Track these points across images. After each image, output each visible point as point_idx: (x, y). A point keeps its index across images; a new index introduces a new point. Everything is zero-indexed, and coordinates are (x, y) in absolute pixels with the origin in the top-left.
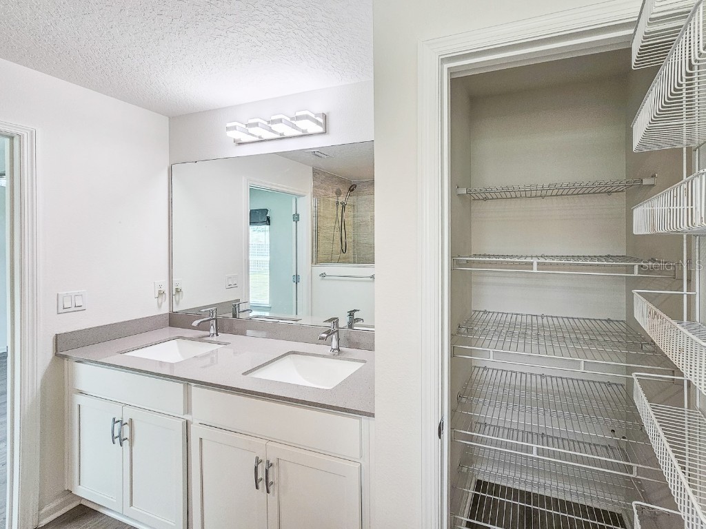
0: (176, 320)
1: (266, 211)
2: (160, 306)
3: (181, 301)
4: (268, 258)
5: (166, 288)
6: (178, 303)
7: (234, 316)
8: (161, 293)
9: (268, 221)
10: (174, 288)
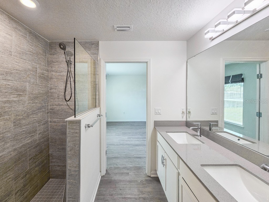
0: (188, 124)
1: (241, 75)
2: (183, 117)
3: (190, 117)
4: (242, 100)
5: (185, 111)
6: (189, 117)
7: (210, 129)
8: (183, 112)
9: (242, 80)
10: (188, 111)
